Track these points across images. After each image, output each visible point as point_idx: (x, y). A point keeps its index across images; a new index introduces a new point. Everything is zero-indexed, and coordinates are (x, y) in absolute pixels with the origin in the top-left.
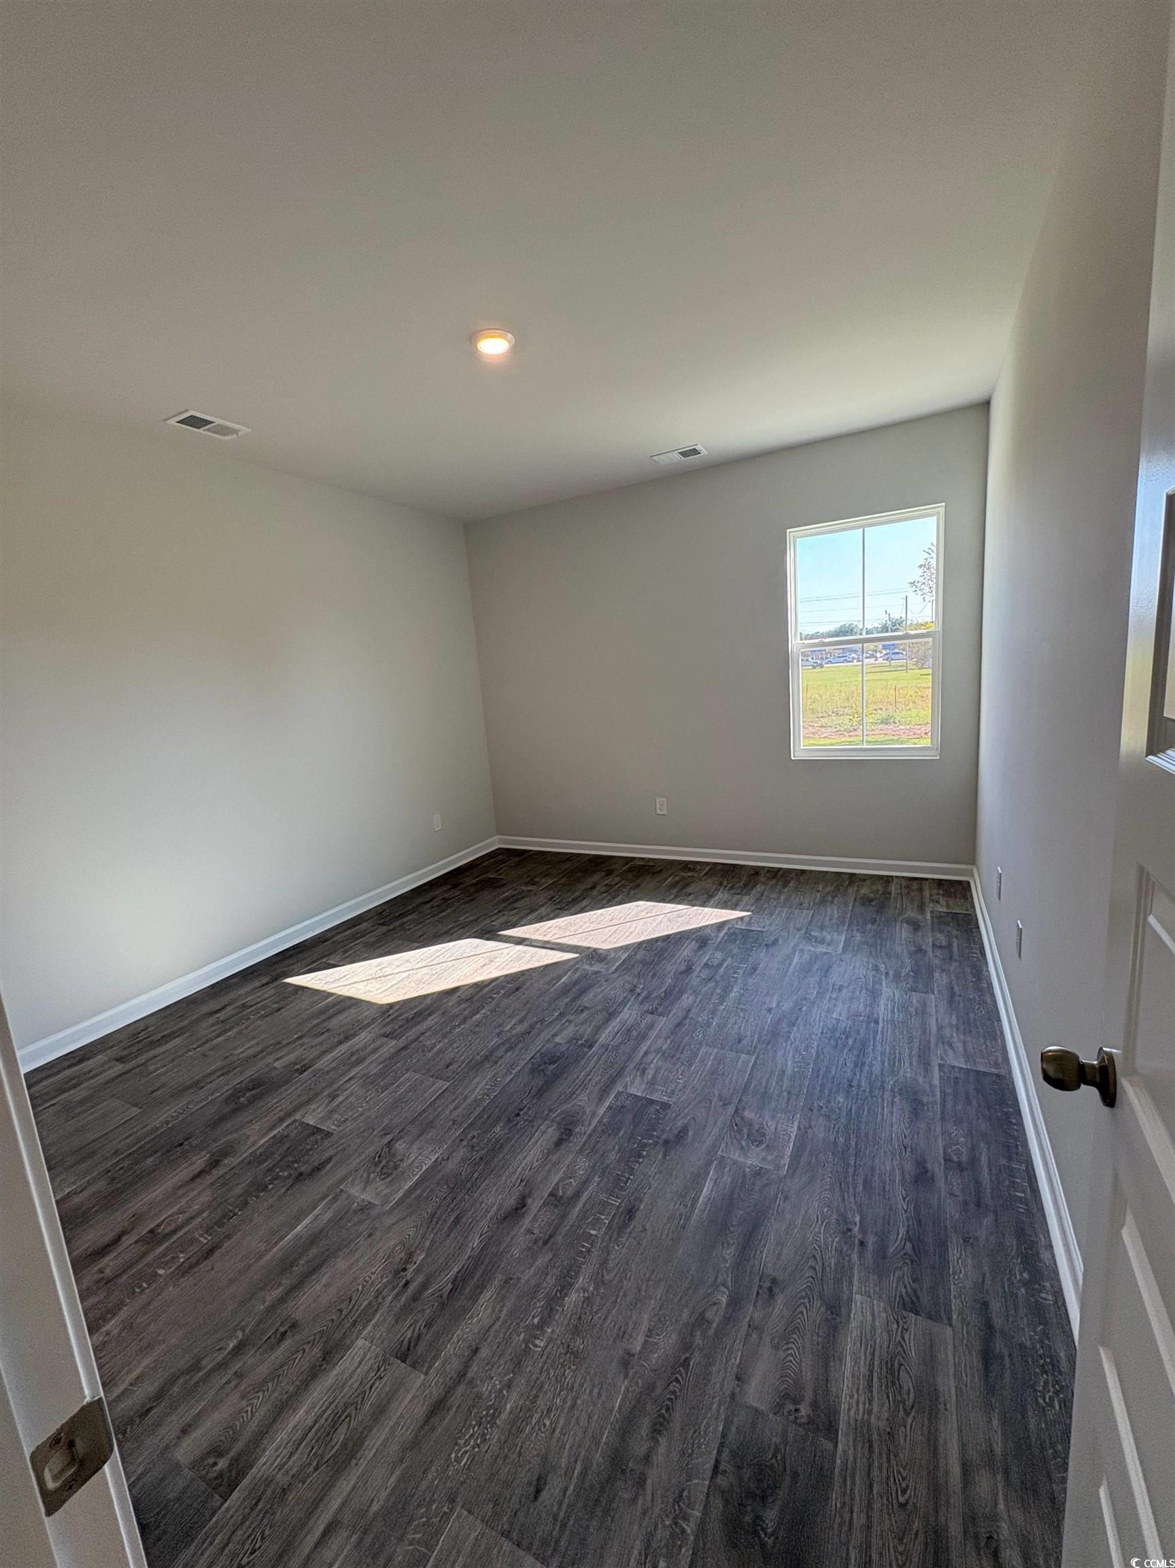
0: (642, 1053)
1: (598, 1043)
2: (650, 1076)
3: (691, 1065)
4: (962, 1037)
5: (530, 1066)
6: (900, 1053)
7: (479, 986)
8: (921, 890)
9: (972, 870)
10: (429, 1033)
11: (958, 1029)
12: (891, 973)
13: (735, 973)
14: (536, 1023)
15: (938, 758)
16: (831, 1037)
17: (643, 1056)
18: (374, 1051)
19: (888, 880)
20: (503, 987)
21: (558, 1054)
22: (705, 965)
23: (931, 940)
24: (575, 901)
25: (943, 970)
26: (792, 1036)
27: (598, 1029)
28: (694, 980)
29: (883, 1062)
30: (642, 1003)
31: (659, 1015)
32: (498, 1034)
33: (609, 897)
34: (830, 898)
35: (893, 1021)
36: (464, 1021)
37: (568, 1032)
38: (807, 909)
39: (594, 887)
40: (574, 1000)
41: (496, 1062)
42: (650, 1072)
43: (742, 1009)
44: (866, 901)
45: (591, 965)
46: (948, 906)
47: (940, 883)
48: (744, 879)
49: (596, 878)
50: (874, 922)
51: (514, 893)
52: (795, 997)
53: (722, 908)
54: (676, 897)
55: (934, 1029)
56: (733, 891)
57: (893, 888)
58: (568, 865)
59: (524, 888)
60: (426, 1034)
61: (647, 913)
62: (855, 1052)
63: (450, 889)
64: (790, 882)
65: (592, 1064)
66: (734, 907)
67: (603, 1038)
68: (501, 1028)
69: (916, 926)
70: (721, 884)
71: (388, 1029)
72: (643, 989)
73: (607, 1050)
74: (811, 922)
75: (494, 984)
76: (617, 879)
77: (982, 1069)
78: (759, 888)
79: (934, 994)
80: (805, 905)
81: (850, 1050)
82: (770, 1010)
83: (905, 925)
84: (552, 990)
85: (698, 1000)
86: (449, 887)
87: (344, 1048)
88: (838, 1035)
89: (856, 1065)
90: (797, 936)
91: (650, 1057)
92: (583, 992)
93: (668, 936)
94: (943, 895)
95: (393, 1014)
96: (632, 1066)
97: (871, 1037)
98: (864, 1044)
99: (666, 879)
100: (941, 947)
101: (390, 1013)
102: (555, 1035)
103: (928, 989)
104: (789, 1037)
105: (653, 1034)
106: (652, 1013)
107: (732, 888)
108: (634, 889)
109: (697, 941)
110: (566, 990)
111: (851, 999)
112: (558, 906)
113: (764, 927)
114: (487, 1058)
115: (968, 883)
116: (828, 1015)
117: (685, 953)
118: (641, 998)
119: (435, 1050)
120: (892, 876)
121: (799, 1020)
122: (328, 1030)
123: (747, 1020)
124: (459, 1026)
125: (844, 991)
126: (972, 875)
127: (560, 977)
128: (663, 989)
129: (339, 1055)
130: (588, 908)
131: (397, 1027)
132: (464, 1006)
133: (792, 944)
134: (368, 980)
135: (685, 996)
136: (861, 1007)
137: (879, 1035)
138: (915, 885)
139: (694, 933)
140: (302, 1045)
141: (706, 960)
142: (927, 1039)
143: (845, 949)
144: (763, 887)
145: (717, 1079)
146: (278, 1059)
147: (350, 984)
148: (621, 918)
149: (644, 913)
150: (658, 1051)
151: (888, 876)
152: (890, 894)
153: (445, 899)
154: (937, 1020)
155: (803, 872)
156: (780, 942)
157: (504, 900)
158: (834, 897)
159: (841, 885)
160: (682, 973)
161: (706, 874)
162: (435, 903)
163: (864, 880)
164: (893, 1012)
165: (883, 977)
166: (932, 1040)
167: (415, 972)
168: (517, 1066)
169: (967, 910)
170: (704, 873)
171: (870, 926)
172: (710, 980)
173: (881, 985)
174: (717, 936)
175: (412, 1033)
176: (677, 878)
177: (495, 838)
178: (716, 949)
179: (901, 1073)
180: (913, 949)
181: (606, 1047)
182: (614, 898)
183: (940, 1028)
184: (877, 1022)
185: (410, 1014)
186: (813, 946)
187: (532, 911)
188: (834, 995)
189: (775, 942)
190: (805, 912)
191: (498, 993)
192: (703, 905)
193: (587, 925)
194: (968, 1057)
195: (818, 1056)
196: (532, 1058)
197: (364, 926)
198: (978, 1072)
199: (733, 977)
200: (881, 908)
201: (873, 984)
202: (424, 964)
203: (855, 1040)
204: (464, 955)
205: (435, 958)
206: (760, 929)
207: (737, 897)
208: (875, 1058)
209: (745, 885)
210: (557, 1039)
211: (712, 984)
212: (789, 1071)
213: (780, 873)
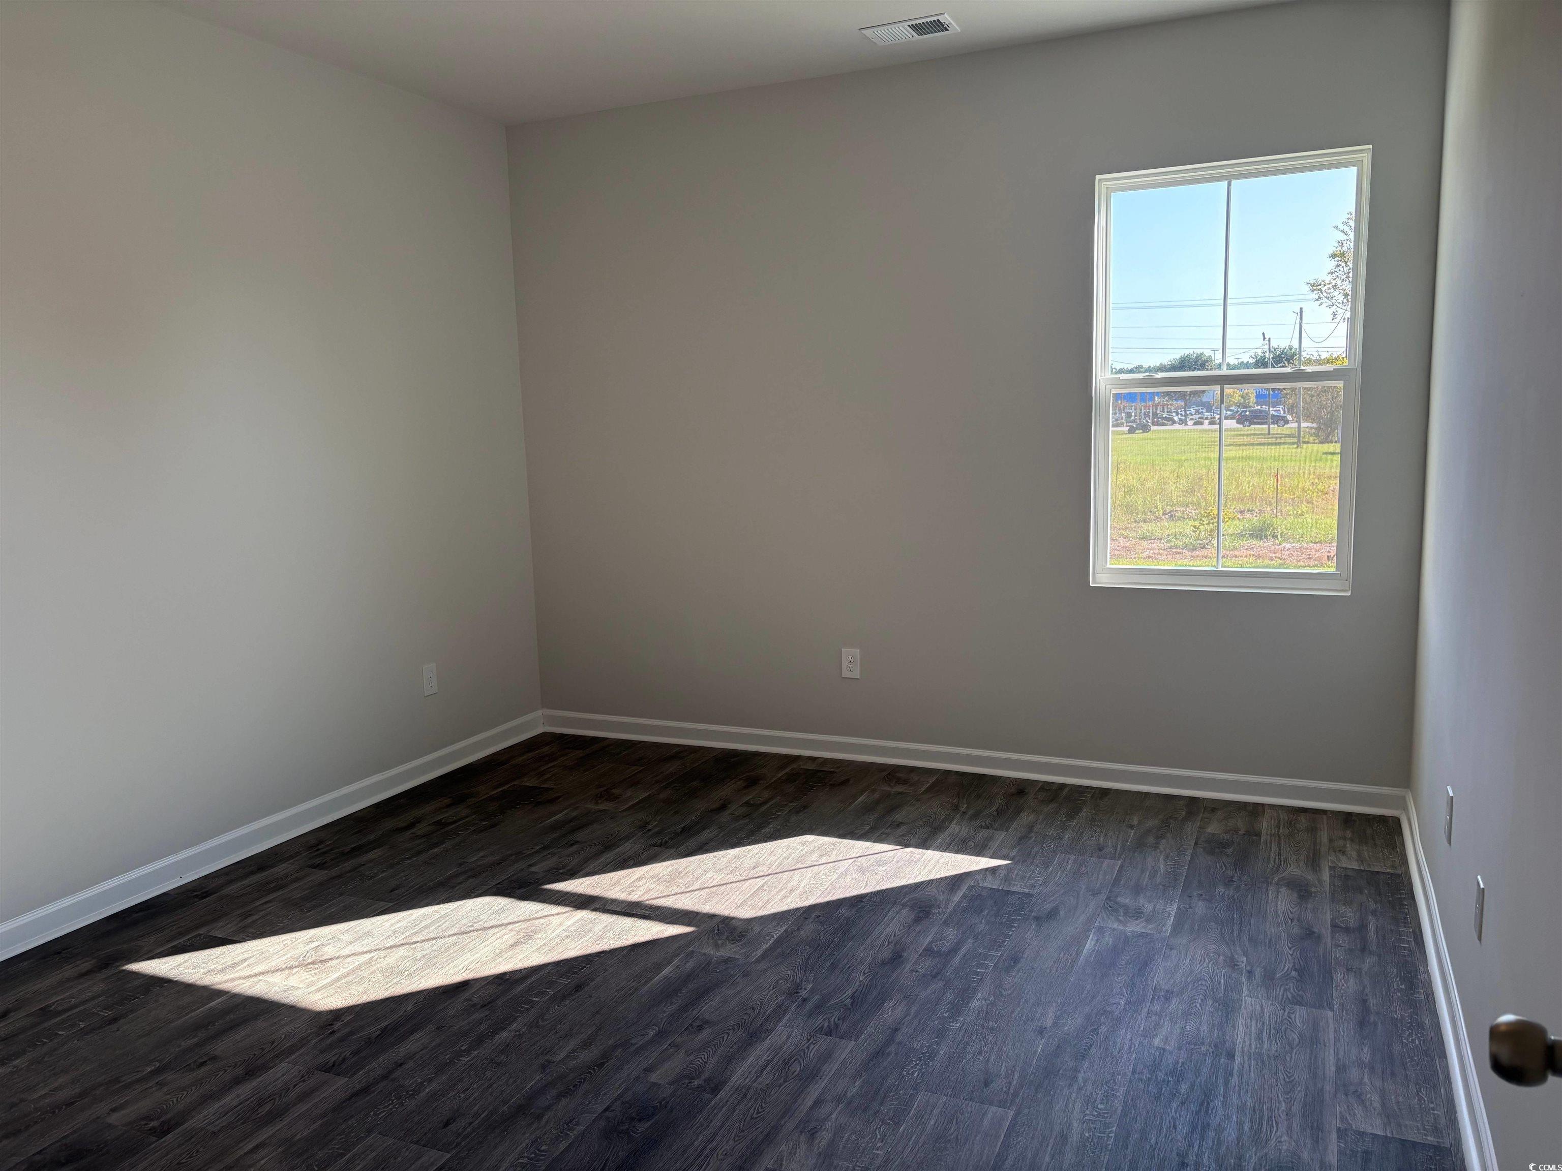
0: (809, 1102)
1: (730, 1084)
2: (824, 1143)
3: (898, 1124)
4: (1378, 1083)
5: (603, 1123)
6: (1270, 1109)
7: (503, 980)
8: (1313, 830)
9: (1404, 798)
10: (410, 1064)
11: (1372, 1069)
12: (1258, 972)
13: (980, 965)
14: (615, 1047)
15: (1349, 594)
16: (1150, 1079)
17: (812, 1108)
18: (304, 1097)
19: (1256, 810)
20: (551, 984)
21: (656, 1103)
22: (926, 950)
23: (1328, 917)
24: (688, 832)
25: (1349, 970)
26: (1081, 1076)
27: (729, 1060)
28: (905, 974)
29: (1240, 1124)
30: (810, 1015)
31: (842, 1038)
32: (543, 1067)
33: (751, 826)
34: (1151, 840)
35: (1260, 1054)
36: (480, 1041)
37: (675, 1065)
38: (1111, 858)
39: (723, 807)
40: (684, 1009)
41: (539, 1117)
42: (824, 1138)
43: (992, 1029)
44: (1216, 847)
45: (717, 946)
46: (1361, 859)
47: (1348, 818)
48: (999, 802)
49: (725, 791)
50: (1228, 882)
51: (574, 814)
52: (1087, 1009)
53: (957, 852)
54: (873, 829)
55: (1331, 1069)
56: (978, 822)
57: (1265, 825)
58: (672, 767)
59: (591, 806)
60: (406, 1066)
61: (821, 856)
62: (1193, 1108)
63: (448, 806)
64: (1081, 810)
65: (716, 1122)
66: (979, 851)
67: (739, 1075)
68: (548, 1057)
69: (1303, 892)
70: (956, 808)
71: (331, 1057)
72: (812, 991)
73: (745, 1095)
74: (1116, 881)
75: (534, 978)
76: (766, 794)
77: (1413, 1136)
78: (1026, 818)
79: (1332, 1009)
80: (1107, 850)
81: (1183, 1103)
82: (1041, 1031)
83: (1283, 889)
84: (646, 988)
85: (913, 1011)
86: (447, 801)
87: (246, 1090)
88: (1161, 1076)
89: (1193, 1129)
90: (1093, 904)
91: (824, 1110)
92: (703, 993)
93: (859, 898)
94: (1352, 840)
95: (339, 1030)
96: (790, 1125)
97: (1221, 1081)
98: (1208, 1095)
99: (855, 797)
100: (1347, 930)
101: (335, 1027)
102: (649, 1070)
103: (1323, 1002)
104: (1074, 1079)
105: (831, 1069)
106: (829, 1034)
107: (976, 816)
108: (798, 812)
109: (912, 908)
110: (669, 991)
111: (1186, 1014)
112: (657, 840)
113: (1033, 886)
114: (521, 1110)
115: (1397, 821)
116: (1145, 1042)
117: (889, 930)
118: (809, 1005)
119: (422, 1094)
120: (1263, 805)
121: (1093, 1050)
122: (214, 1059)
123: (1001, 1048)
124: (468, 1051)
125: (1174, 1002)
126: (1405, 809)
127: (659, 967)
128: (850, 992)
129: (235, 1103)
130: (713, 844)
131: (348, 1053)
132: (477, 1016)
133: (1083, 918)
134: (292, 968)
135: (888, 1005)
136: (1205, 1028)
137: (1235, 1080)
138: (1303, 820)
139: (906, 894)
140: (161, 1085)
141: (929, 939)
142: (1319, 1086)
143: (1177, 928)
144: (1032, 817)
145: (946, 1148)
146: (114, 1110)
147: (255, 975)
148: (771, 865)
149: (815, 856)
150: (839, 1100)
151: (1256, 805)
152: (1259, 835)
153: (440, 824)
154: (1336, 1054)
155: (1105, 792)
156: (1062, 913)
157: (554, 827)
158: (1159, 838)
159: (1171, 817)
160: (883, 964)
161: (928, 790)
162: (421, 829)
163: (1213, 810)
164: (1259, 1038)
165: (1244, 979)
166: (1327, 1088)
167: (383, 953)
168: (577, 1124)
169: (1393, 867)
170: (925, 787)
171: (1221, 889)
172: (935, 977)
173: (1240, 992)
174: (948, 901)
175: (379, 1064)
176: (877, 795)
177: (539, 713)
178: (946, 923)
179: (1272, 1143)
180: (1296, 931)
181: (743, 1092)
182: (760, 827)
183: (1341, 1069)
184: (1231, 1056)
185: (373, 1030)
186: (1120, 921)
187: (607, 848)
188: (1157, 1007)
189: (1052, 914)
190: (1106, 862)
191: (541, 994)
192: (924, 844)
193: (710, 875)
194: (1388, 1115)
195: (1124, 1114)
196: (606, 1110)
197: (281, 869)
198: (1403, 1142)
199: (977, 973)
200: (1242, 860)
201: (1225, 990)
202: (399, 939)
203: (1192, 1087)
204: (477, 926)
205: (420, 931)
206: (1026, 891)
207: (984, 833)
208: (1228, 1117)
209: (1000, 813)
210: (654, 1077)
211: (938, 985)
212: (1074, 1138)
213: (1065, 792)
